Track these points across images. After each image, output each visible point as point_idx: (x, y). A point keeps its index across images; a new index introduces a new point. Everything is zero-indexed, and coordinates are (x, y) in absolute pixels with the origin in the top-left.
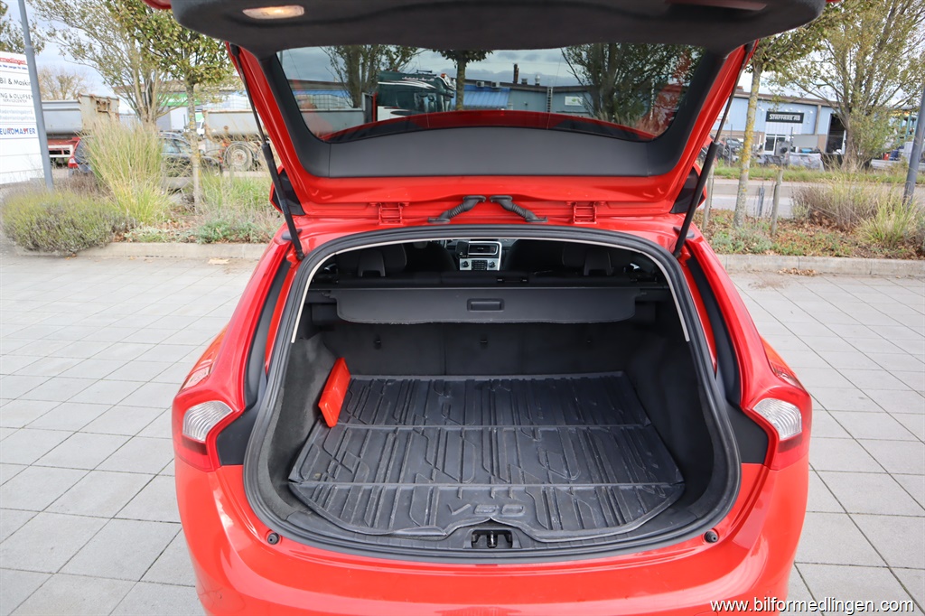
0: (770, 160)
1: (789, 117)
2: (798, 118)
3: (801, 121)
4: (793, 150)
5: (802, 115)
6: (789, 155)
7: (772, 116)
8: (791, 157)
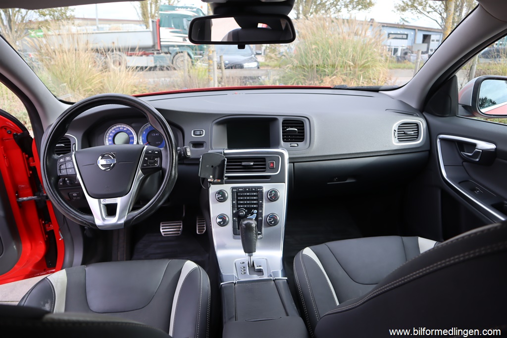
0: (400, 59)
1: (400, 36)
2: (405, 37)
3: (407, 39)
4: (412, 53)
5: (407, 35)
6: (410, 56)
7: (391, 36)
8: (412, 57)
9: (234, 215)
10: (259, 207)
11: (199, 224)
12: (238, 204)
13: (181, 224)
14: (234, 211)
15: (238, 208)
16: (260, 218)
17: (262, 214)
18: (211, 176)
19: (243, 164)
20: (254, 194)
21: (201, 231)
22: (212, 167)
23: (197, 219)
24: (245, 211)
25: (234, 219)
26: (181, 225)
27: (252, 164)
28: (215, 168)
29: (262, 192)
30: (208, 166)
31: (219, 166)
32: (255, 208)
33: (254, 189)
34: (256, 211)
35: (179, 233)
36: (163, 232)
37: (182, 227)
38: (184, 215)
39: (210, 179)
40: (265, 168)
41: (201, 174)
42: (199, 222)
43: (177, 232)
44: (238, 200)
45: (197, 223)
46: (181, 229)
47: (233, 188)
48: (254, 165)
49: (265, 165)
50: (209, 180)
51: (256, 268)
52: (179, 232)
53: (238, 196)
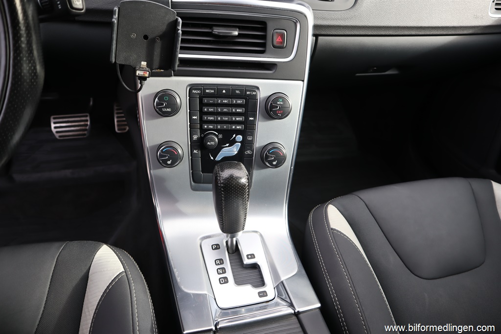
9: (194, 145)
10: (248, 129)
11: (118, 117)
12: (202, 122)
13: (88, 118)
14: (195, 137)
15: (203, 130)
16: (249, 152)
17: (251, 143)
18: (144, 64)
19: (217, 31)
20: (239, 102)
21: (123, 127)
22: (146, 37)
23: (115, 108)
24: (217, 136)
25: (195, 151)
26: (87, 121)
27: (236, 33)
28: (153, 41)
29: (254, 97)
30: (134, 36)
31: (162, 37)
32: (238, 132)
33: (238, 92)
34: (240, 138)
35: (85, 135)
36: (57, 132)
37: (89, 123)
38: (91, 103)
39: (141, 69)
40: (264, 45)
41: (118, 55)
42: (117, 113)
43: (81, 133)
44: (202, 113)
45: (116, 116)
46: (87, 128)
47: (192, 87)
48: (240, 36)
49: (264, 37)
50: (139, 73)
51: (247, 261)
52: (86, 132)
53: (202, 104)
